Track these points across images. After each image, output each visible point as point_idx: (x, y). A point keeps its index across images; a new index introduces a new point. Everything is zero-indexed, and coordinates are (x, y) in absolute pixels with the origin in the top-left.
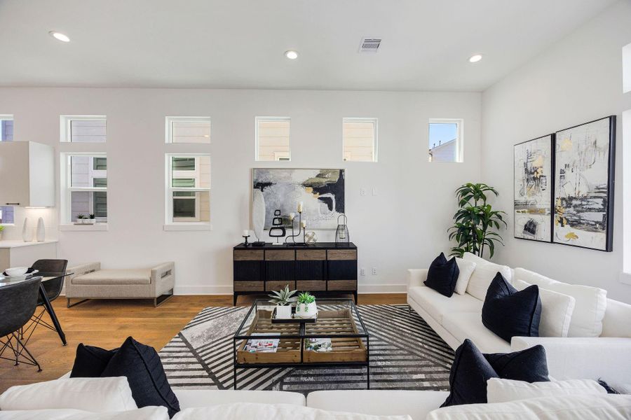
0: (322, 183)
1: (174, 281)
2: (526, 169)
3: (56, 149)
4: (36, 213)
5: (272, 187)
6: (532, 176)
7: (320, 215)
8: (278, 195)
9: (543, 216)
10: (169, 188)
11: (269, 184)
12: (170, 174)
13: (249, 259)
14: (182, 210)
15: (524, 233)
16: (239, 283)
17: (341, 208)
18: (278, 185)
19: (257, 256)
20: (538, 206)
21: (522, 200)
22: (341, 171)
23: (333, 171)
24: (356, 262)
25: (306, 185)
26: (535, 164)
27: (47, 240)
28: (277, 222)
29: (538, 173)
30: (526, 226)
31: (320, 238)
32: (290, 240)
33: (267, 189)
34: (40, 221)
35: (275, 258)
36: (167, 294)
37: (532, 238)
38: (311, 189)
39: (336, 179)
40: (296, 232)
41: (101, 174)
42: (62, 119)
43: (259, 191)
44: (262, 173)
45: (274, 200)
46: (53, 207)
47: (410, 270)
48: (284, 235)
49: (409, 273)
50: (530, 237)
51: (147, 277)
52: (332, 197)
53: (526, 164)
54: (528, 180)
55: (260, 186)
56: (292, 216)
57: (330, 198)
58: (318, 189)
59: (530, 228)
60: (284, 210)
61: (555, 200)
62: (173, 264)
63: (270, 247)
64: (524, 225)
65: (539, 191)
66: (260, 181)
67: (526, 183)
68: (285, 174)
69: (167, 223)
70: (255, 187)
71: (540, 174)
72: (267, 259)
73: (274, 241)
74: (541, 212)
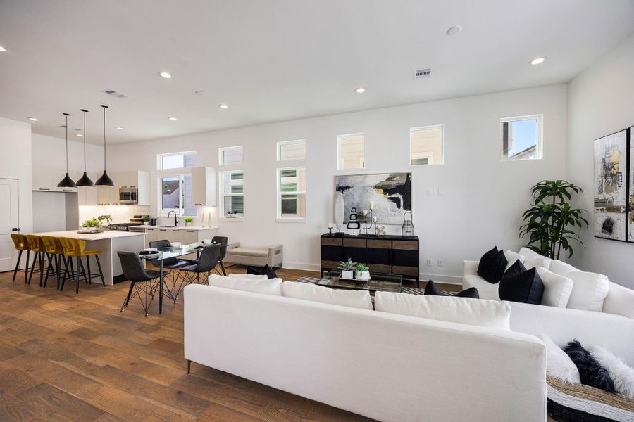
0: (391, 185)
1: (282, 258)
2: (604, 165)
3: (217, 169)
4: (208, 210)
5: (350, 190)
6: (610, 172)
7: (390, 213)
8: (355, 196)
9: (619, 214)
10: (279, 194)
11: (348, 188)
12: (280, 180)
13: (331, 244)
14: (288, 208)
15: (602, 231)
16: (325, 262)
17: (408, 206)
18: (355, 188)
19: (337, 243)
20: (615, 204)
21: (601, 197)
22: (408, 175)
23: (401, 175)
24: (417, 252)
25: (377, 187)
26: (613, 160)
27: (213, 227)
28: (353, 217)
29: (614, 169)
30: (604, 224)
31: (389, 231)
32: (363, 232)
33: (346, 192)
34: (210, 215)
35: (350, 245)
36: (278, 266)
37: (610, 237)
38: (382, 191)
39: (404, 181)
40: (368, 226)
41: (238, 182)
42: (220, 150)
43: (340, 193)
44: (342, 179)
45: (351, 200)
46: (216, 206)
47: (465, 261)
48: (358, 228)
49: (463, 263)
50: (607, 236)
51: (266, 252)
52: (400, 197)
53: (604, 160)
54: (606, 176)
55: (341, 189)
56: (366, 212)
57: (398, 198)
58: (387, 190)
59: (608, 226)
60: (359, 208)
61: (630, 197)
62: (281, 246)
63: (348, 237)
64: (602, 223)
65: (616, 188)
66: (341, 185)
67: (604, 180)
68: (361, 179)
69: (278, 217)
70: (337, 191)
71: (617, 170)
72: (344, 245)
73: (351, 233)
74: (617, 210)
